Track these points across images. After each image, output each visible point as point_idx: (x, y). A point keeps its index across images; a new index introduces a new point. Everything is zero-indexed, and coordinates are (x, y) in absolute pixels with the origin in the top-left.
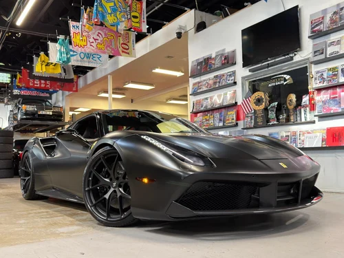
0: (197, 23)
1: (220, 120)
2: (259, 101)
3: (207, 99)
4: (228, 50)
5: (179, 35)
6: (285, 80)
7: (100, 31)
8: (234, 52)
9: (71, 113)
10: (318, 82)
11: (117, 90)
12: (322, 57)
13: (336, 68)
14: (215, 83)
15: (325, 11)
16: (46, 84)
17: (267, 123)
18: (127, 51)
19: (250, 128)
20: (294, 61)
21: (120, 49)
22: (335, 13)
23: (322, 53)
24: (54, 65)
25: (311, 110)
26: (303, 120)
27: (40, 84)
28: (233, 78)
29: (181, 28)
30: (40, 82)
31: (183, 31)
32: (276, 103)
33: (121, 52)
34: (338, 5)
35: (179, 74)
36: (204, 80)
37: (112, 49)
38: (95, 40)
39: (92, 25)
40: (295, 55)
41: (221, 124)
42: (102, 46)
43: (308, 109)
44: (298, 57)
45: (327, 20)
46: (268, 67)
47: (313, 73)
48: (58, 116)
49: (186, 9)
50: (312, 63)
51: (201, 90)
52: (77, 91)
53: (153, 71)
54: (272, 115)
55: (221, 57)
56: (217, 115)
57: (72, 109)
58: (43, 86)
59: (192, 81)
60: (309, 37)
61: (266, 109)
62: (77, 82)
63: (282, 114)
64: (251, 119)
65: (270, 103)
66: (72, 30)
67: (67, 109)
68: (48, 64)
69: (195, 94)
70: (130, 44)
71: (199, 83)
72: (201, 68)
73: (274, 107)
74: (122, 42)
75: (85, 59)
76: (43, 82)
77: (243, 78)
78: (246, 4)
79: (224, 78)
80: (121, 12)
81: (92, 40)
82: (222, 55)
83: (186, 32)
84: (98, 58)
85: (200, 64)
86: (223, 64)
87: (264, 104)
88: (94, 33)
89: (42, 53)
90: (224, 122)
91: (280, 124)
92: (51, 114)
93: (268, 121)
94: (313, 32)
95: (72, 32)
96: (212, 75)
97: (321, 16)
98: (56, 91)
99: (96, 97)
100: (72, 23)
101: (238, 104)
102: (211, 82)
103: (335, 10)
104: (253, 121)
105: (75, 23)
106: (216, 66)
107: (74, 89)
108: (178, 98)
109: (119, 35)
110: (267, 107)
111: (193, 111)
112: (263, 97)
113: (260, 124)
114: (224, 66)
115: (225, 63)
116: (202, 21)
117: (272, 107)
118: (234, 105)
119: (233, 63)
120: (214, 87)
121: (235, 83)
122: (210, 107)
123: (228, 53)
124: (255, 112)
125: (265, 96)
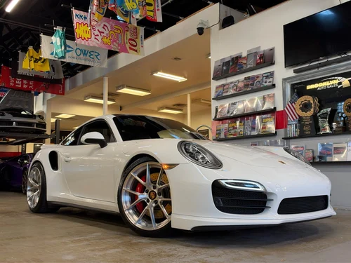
0: (222, 19)
1: (253, 128)
2: (306, 107)
3: (234, 104)
4: (264, 47)
5: (200, 31)
6: (340, 83)
7: (106, 24)
8: (272, 50)
9: (53, 120)
11: (112, 96)
14: (246, 86)
16: (28, 85)
17: (316, 132)
18: (134, 48)
19: (294, 138)
21: (128, 46)
24: (43, 62)
27: (22, 84)
28: (271, 79)
29: (202, 23)
30: (22, 82)
31: (205, 27)
32: (329, 109)
33: (128, 49)
35: (180, 79)
36: (232, 83)
37: (119, 45)
38: (100, 32)
39: (102, 14)
41: (254, 133)
42: (108, 41)
46: (318, 68)
49: (209, 2)
51: (228, 94)
52: (63, 94)
53: (155, 75)
54: (324, 123)
55: (255, 56)
56: (249, 122)
57: (54, 115)
58: (25, 86)
59: (214, 84)
61: (315, 117)
62: (64, 85)
64: (296, 128)
65: (321, 108)
66: (75, 20)
68: (36, 61)
69: (218, 98)
70: (138, 41)
71: (224, 85)
72: (228, 70)
73: (326, 113)
74: (129, 37)
75: (82, 56)
76: (25, 82)
77: (285, 80)
79: (259, 79)
81: (97, 33)
82: (256, 53)
83: (209, 28)
84: (96, 56)
85: (226, 64)
86: (258, 64)
87: (312, 110)
88: (99, 25)
89: (31, 48)
90: (258, 131)
91: (334, 133)
93: (318, 129)
95: (75, 22)
96: (241, 77)
98: (37, 94)
99: (83, 103)
100: (75, 12)
101: (277, 110)
102: (241, 85)
104: (298, 130)
105: (82, 13)
106: (248, 66)
107: (60, 91)
108: (172, 107)
109: (126, 29)
110: (316, 114)
111: (216, 117)
112: (312, 102)
113: (307, 133)
114: (259, 66)
115: (260, 63)
116: (229, 15)
117: (323, 114)
118: (272, 111)
119: (272, 63)
120: (245, 89)
121: (274, 86)
122: (239, 113)
123: (264, 51)
124: (301, 119)
125: (314, 101)
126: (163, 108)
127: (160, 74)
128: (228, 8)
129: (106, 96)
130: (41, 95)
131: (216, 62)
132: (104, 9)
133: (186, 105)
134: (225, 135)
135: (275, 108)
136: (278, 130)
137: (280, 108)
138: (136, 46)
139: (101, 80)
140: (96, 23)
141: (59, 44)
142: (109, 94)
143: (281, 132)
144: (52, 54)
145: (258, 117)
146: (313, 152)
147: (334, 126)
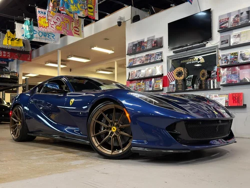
0: (133, 16)
1: (150, 86)
2: (179, 74)
3: (140, 71)
4: (157, 36)
5: (120, 24)
6: (199, 60)
7: (59, 17)
8: (161, 38)
9: (24, 78)
10: (224, 62)
11: (64, 62)
12: (227, 45)
13: (236, 53)
14: (147, 60)
15: (229, 14)
16: (7, 54)
17: (185, 89)
18: (78, 33)
19: (173, 92)
20: (206, 47)
21: (73, 31)
22: (237, 16)
23: (227, 43)
24: (18, 40)
25: (217, 81)
26: (212, 88)
27: (3, 54)
28: (161, 57)
29: (121, 18)
30: (2, 53)
31: (122, 21)
32: (192, 76)
33: (73, 33)
34: (239, 11)
35: (110, 52)
36: (138, 58)
37: (67, 31)
38: (55, 23)
39: (55, 12)
40: (207, 43)
41: (151, 89)
42: (60, 28)
43: (215, 80)
44: (209, 45)
45: (231, 20)
46: (187, 50)
47: (220, 56)
48: (15, 80)
49: (125, 5)
50: (219, 49)
51: (136, 64)
52: (30, 61)
53: (92, 49)
54: (189, 83)
55: (152, 42)
56: (148, 82)
57: (24, 74)
58: (4, 55)
59: (128, 58)
60: (218, 31)
61: (184, 80)
62: (31, 54)
63: (197, 84)
64: (174, 86)
65: (188, 75)
66: (38, 15)
67: (21, 74)
68: (12, 40)
69: (130, 67)
70: (80, 28)
71: (134, 59)
72: (136, 49)
73: (191, 78)
74: (74, 26)
75: (43, 37)
76: (4, 52)
77: (168, 57)
78: (172, 5)
80: (80, 4)
81: (52, 23)
82: (152, 40)
83: (125, 22)
84: (53, 37)
86: (153, 47)
87: (183, 76)
88: (54, 18)
89: (8, 31)
90: (153, 88)
91: (194, 90)
92: (9, 77)
93: (186, 87)
94: (221, 28)
95: (38, 16)
96: (144, 54)
97: (227, 17)
98: (13, 60)
99: (44, 66)
100: (38, 9)
101: (164, 75)
102: (143, 59)
103: (237, 14)
104: (175, 88)
105: (43, 10)
106: (148, 48)
107: (29, 59)
108: (105, 69)
109: (72, 20)
110: (185, 78)
111: (129, 79)
113: (180, 89)
114: (154, 48)
115: (154, 46)
116: (137, 14)
117: (189, 78)
118: (161, 76)
119: (161, 46)
120: (146, 62)
121: (162, 61)
122: (142, 77)
123: (157, 39)
124: (176, 81)
125: (184, 70)
126: (99, 70)
127: (96, 49)
128: (137, 9)
129: (59, 62)
130: (15, 61)
131: (129, 44)
132: (56, 9)
133: (114, 68)
135: (163, 74)
136: (164, 88)
137: (165, 74)
138: (78, 31)
139: (56, 51)
140: (51, 18)
141: (28, 29)
142: (62, 60)
143: (166, 89)
144: (23, 35)
145: (153, 79)
147: (195, 86)
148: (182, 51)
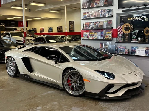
1: (102, 36)
2: (127, 29)
6: (143, 19)
17: (130, 41)
19: (120, 42)
28: (111, 13)
32: (137, 31)
41: (102, 38)
51: (90, 17)
54: (134, 37)
56: (100, 33)
59: (82, 11)
61: (131, 34)
63: (141, 37)
64: (121, 38)
65: (134, 30)
69: (85, 19)
71: (87, 13)
72: (89, 5)
73: (136, 33)
77: (117, 14)
79: (106, 12)
85: (89, 2)
87: (130, 30)
90: (104, 38)
91: (138, 43)
96: (96, 10)
101: (113, 28)
102: (96, 14)
106: (100, 5)
108: (56, 10)
110: (131, 32)
111: (83, 28)
112: (130, 27)
113: (127, 41)
117: (134, 33)
118: (111, 29)
119: (112, 5)
120: (98, 16)
121: (112, 16)
124: (124, 34)
125: (131, 26)
126: (51, 10)
134: (88, 38)
136: (113, 38)
137: (115, 27)
143: (115, 39)
145: (104, 30)
146: (128, 49)
147: (139, 39)
148: (130, 11)
